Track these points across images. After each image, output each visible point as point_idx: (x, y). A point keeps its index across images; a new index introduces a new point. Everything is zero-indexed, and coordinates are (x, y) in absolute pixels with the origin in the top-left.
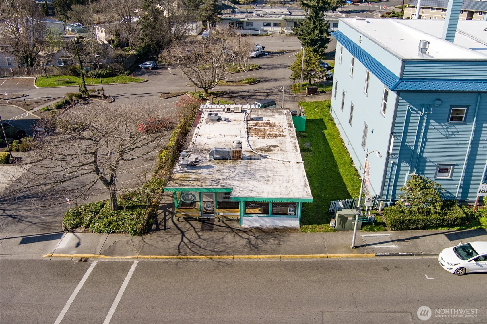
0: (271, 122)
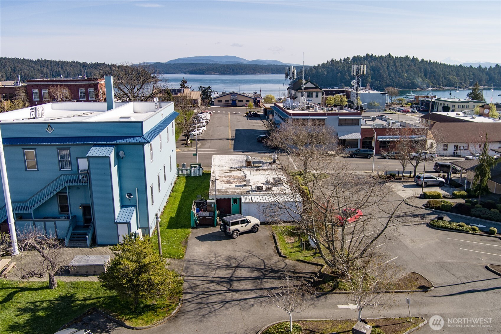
0: (229, 184)
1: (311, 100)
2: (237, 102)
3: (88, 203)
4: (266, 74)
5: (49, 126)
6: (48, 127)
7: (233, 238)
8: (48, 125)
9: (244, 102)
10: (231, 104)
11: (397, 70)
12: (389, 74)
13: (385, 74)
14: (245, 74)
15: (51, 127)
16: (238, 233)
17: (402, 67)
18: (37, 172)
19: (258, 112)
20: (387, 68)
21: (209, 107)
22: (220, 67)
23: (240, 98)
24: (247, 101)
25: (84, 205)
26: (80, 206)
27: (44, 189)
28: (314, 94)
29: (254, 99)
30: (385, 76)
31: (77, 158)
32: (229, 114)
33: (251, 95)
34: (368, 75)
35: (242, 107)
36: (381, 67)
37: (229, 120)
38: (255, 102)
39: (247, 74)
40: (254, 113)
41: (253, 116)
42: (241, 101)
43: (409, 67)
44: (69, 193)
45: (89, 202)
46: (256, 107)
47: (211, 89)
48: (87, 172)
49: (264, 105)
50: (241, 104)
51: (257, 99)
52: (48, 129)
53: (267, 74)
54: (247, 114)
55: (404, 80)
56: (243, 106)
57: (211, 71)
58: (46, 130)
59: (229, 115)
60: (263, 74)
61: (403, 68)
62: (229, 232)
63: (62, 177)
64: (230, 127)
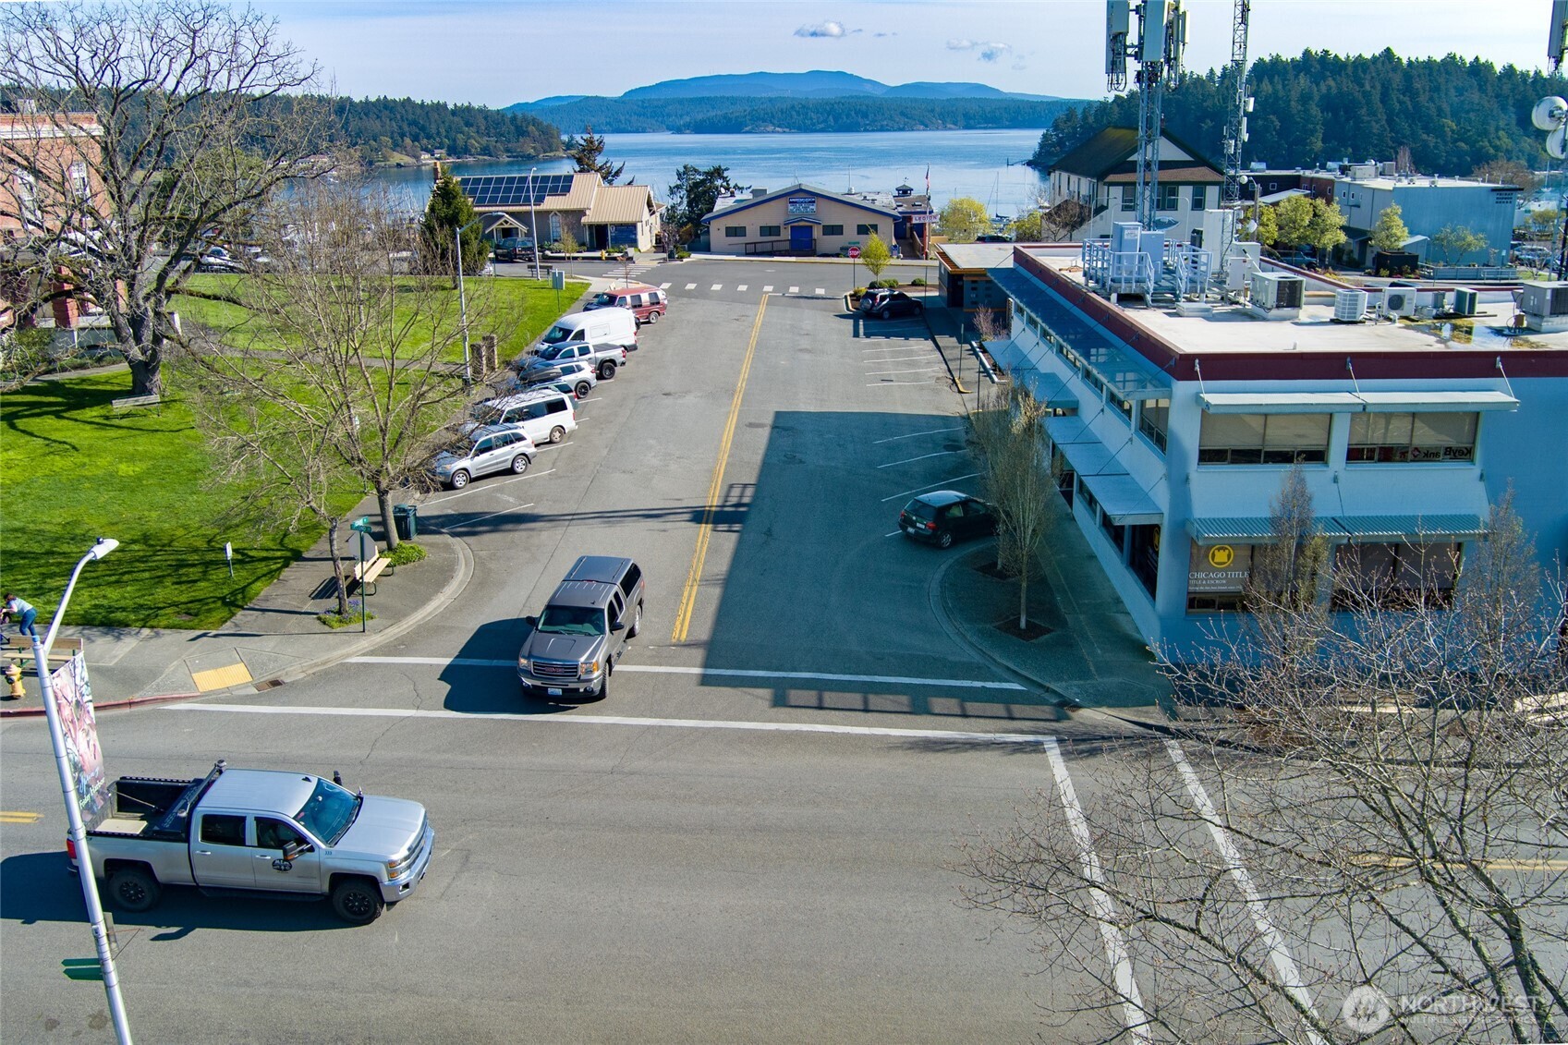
1: (1170, 224)
2: (817, 233)
4: (945, 128)
9: (850, 234)
10: (787, 246)
11: (1417, 106)
12: (1390, 121)
13: (1377, 122)
14: (878, 131)
17: (1436, 95)
19: (914, 284)
20: (1383, 101)
21: (681, 258)
22: (793, 107)
23: (832, 216)
24: (863, 230)
28: (1185, 195)
29: (895, 218)
30: (1376, 128)
32: (765, 299)
33: (886, 201)
34: (1311, 126)
35: (837, 255)
36: (1359, 96)
37: (753, 342)
38: (899, 234)
39: (882, 129)
40: (892, 297)
41: (886, 315)
42: (835, 230)
43: (1461, 95)
46: (905, 258)
47: (725, 179)
49: (943, 255)
50: (834, 242)
51: (910, 219)
53: (950, 129)
54: (855, 297)
55: (1445, 143)
56: (843, 252)
57: (764, 121)
59: (762, 308)
60: (937, 129)
61: (1440, 98)
64: (738, 400)
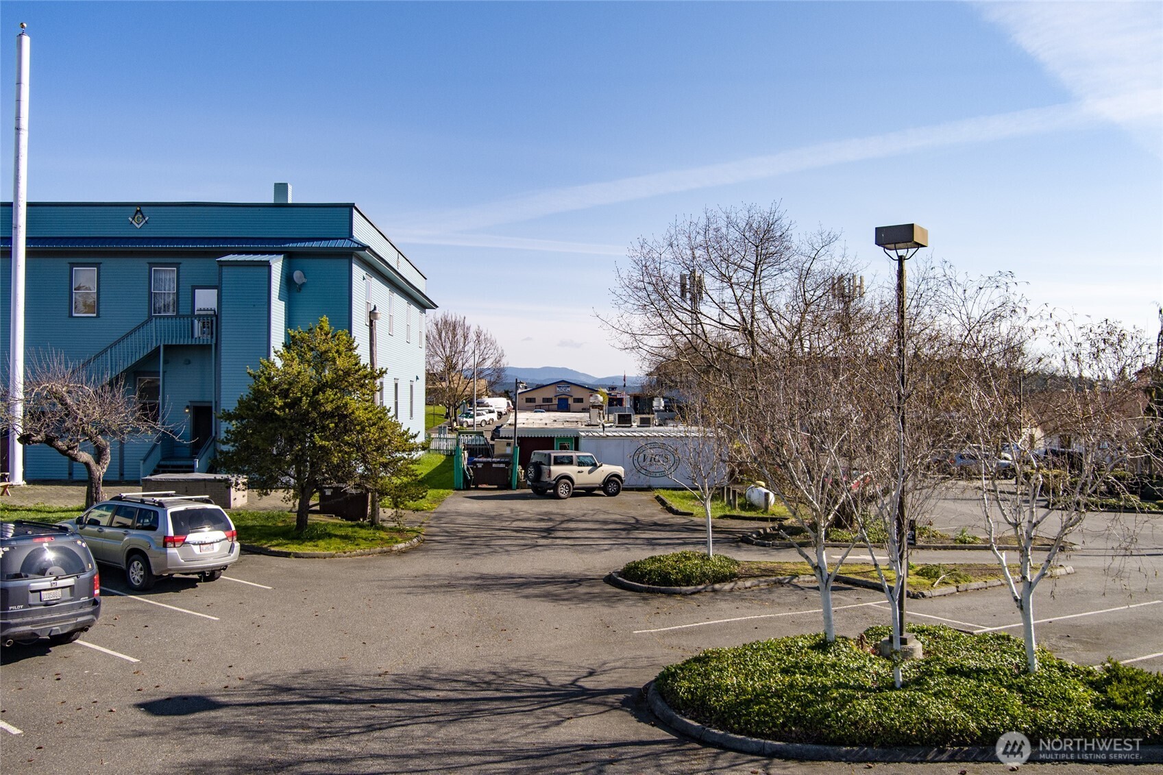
2: (570, 401)
3: (207, 399)
5: (137, 211)
6: (136, 213)
7: (559, 498)
8: (134, 209)
10: (556, 407)
15: (142, 214)
16: (569, 486)
18: (95, 320)
23: (578, 393)
25: (198, 405)
26: (188, 407)
27: (106, 350)
31: (194, 288)
38: (610, 403)
42: (580, 400)
44: (164, 372)
45: (209, 397)
48: (212, 313)
50: (578, 405)
51: (616, 396)
52: (133, 219)
58: (131, 220)
62: (547, 480)
63: (154, 324)
